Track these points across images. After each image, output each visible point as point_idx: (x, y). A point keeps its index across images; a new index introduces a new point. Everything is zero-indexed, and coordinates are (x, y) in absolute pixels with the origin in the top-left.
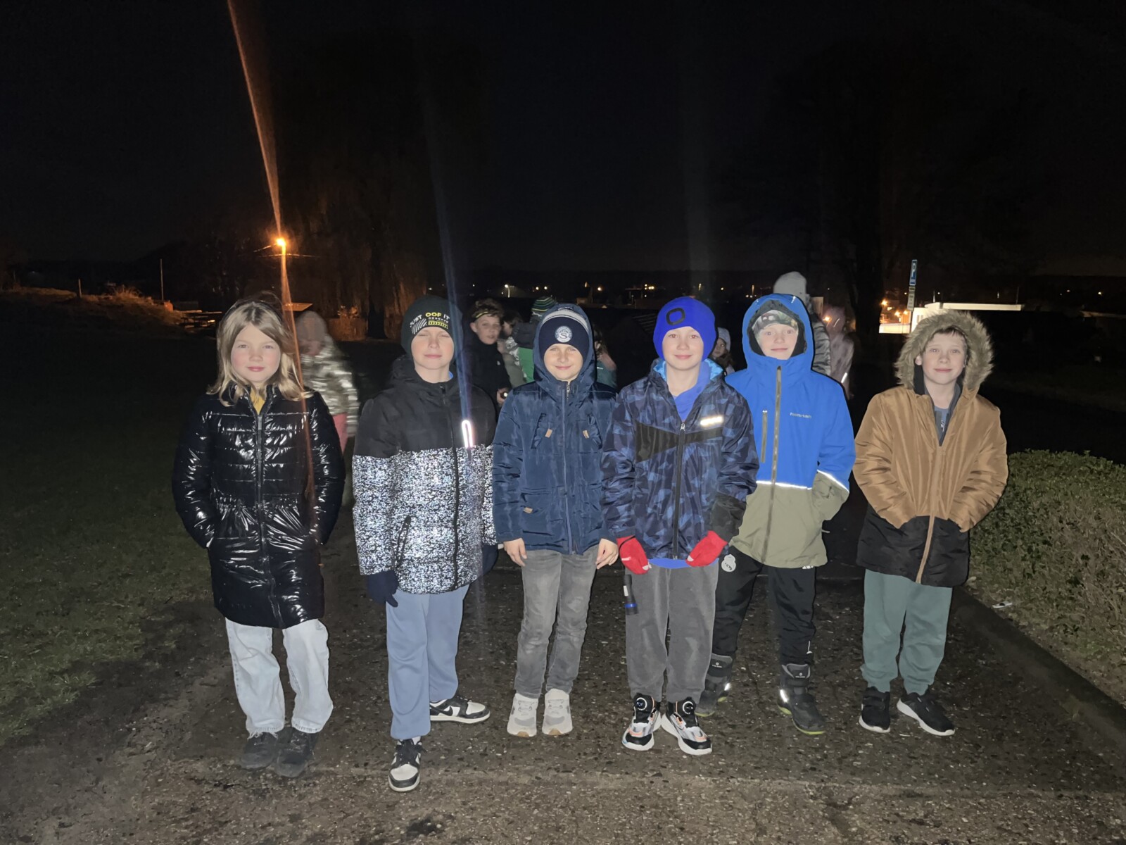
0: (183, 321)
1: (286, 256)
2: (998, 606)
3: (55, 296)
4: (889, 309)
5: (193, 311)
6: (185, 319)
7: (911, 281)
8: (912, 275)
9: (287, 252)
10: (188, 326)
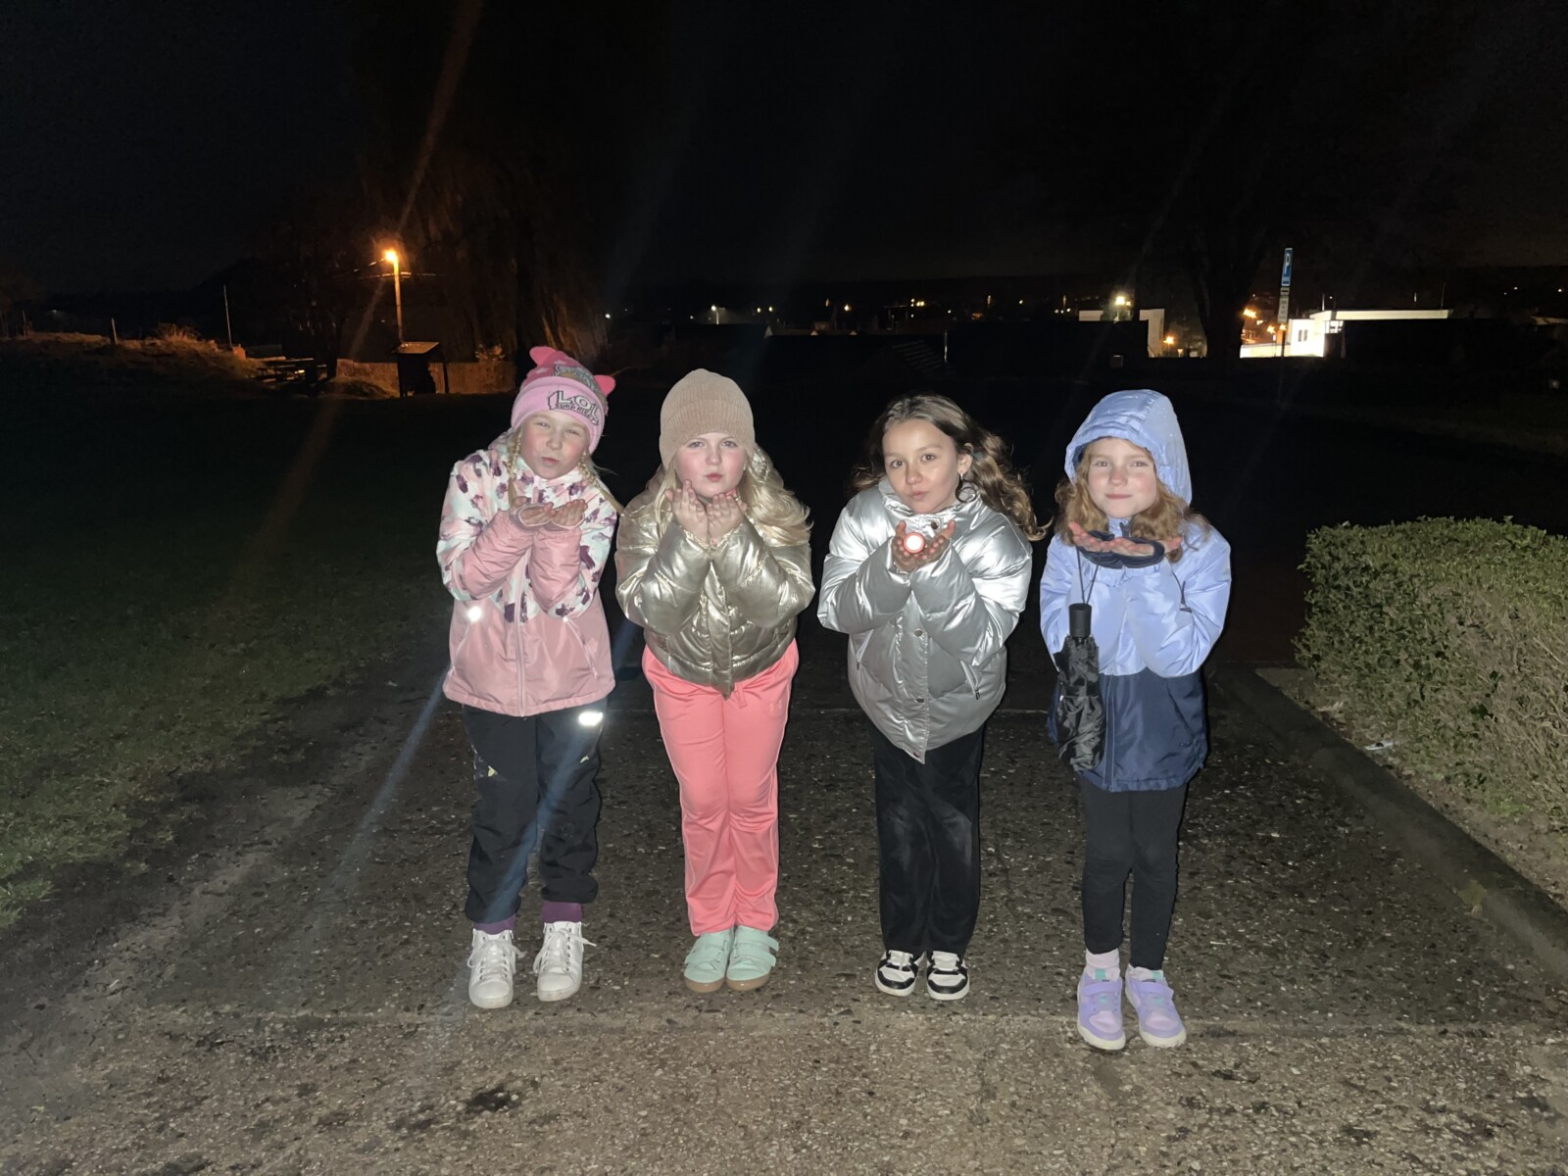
0: (260, 372)
1: (400, 276)
2: (1373, 748)
3: (80, 343)
4: (1259, 322)
5: (274, 359)
6: (262, 370)
7: (1284, 279)
8: (1285, 271)
9: (400, 271)
10: (269, 380)
